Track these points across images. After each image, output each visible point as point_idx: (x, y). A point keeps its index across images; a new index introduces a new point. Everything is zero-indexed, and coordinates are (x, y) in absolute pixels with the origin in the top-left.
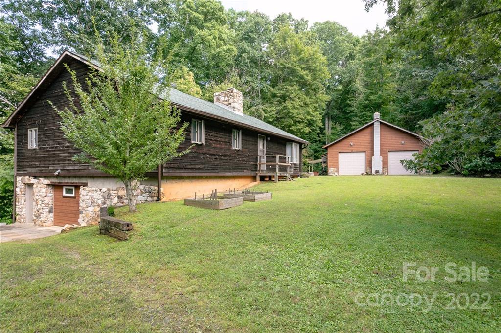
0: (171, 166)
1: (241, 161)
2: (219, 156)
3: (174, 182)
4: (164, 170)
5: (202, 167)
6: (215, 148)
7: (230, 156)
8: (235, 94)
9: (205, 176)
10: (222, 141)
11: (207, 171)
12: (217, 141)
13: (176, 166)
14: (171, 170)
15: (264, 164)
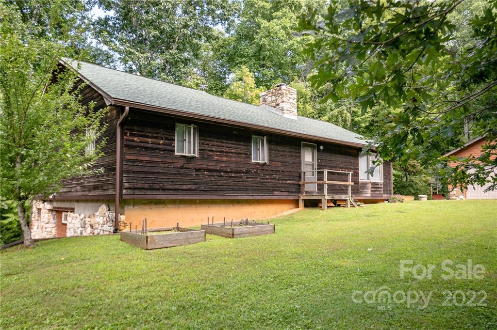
0: (138, 186)
1: (267, 179)
2: (227, 172)
3: (147, 207)
4: (124, 191)
5: (194, 187)
6: (217, 161)
7: (247, 172)
8: (284, 91)
9: (199, 200)
10: (232, 153)
11: (204, 193)
12: (220, 152)
13: (146, 186)
14: (137, 192)
15: (315, 183)
